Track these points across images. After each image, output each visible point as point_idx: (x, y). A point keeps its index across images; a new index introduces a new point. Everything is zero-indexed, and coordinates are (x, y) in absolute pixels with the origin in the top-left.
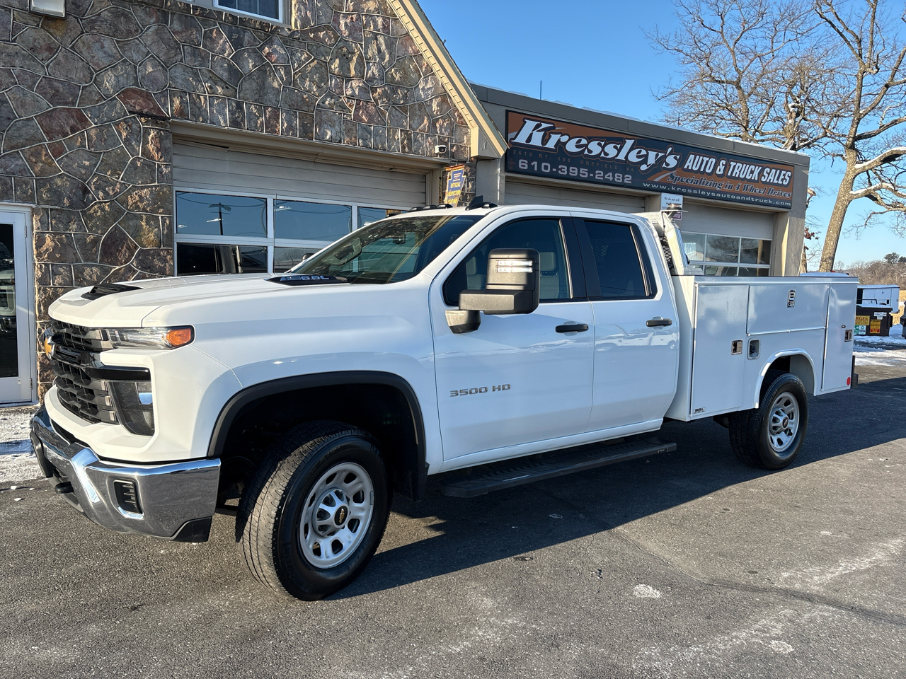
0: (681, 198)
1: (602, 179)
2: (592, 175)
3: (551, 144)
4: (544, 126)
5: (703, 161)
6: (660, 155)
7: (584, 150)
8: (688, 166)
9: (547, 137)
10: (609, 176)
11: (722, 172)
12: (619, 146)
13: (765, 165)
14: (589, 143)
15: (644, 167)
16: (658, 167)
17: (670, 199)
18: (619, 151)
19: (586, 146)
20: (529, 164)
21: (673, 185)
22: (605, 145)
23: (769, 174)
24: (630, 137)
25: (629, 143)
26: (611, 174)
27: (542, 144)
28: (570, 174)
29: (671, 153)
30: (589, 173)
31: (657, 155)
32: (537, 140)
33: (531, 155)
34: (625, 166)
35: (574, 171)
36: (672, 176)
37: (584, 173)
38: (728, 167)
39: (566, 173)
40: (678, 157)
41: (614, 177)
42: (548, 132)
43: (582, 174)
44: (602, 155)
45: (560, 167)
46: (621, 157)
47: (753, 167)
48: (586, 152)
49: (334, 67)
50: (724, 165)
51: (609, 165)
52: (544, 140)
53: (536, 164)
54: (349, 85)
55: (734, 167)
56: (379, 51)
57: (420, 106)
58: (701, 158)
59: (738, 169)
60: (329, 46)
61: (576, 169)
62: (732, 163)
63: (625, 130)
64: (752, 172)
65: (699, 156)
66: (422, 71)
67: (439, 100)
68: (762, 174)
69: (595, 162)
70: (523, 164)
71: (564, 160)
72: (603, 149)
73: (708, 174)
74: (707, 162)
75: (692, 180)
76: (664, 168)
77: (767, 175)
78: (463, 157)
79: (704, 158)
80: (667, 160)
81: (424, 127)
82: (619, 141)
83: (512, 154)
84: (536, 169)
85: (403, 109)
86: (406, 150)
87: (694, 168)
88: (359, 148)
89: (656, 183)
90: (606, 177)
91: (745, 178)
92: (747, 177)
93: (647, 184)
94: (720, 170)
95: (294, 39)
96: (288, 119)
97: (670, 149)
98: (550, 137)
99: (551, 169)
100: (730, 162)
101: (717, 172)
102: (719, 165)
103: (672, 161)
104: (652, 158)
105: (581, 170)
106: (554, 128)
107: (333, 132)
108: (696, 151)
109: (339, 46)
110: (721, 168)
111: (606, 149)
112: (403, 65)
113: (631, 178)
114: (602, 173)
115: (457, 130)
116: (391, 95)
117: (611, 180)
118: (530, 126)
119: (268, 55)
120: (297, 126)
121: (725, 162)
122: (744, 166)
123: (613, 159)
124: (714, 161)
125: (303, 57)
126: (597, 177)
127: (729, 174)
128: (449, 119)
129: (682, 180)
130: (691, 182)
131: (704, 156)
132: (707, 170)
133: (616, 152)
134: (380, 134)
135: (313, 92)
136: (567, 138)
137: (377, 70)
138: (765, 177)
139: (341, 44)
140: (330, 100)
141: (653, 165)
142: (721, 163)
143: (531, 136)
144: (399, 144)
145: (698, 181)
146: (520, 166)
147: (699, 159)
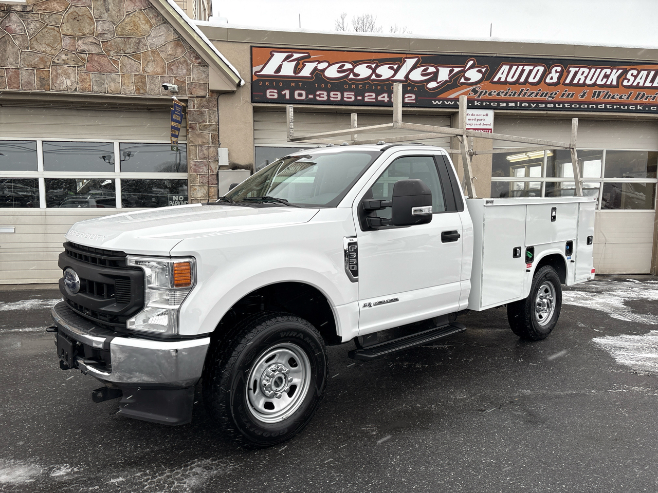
0: (491, 113)
1: (374, 100)
2: (360, 98)
3: (307, 71)
4: (296, 56)
5: (523, 71)
6: (456, 70)
7: (349, 75)
8: (500, 78)
9: (301, 66)
10: (384, 97)
11: (555, 80)
12: (395, 67)
13: (628, 67)
14: (354, 67)
15: (432, 85)
16: (453, 83)
17: (472, 115)
18: (396, 71)
19: (351, 70)
20: (279, 93)
21: (476, 100)
22: (377, 67)
23: (636, 77)
24: (411, 55)
25: (410, 62)
26: (386, 95)
27: (295, 72)
28: (331, 99)
29: (472, 67)
30: (356, 96)
31: (451, 71)
32: (288, 70)
33: (281, 84)
35: (336, 96)
36: (475, 91)
37: (350, 96)
38: (565, 73)
39: (326, 98)
41: (389, 97)
42: (301, 62)
43: (347, 98)
44: (374, 77)
45: (318, 93)
46: (400, 76)
47: (608, 71)
48: (351, 76)
49: (66, 29)
50: (558, 72)
51: (382, 86)
52: (297, 69)
53: (287, 92)
54: (80, 42)
55: (576, 73)
56: (107, 10)
57: (153, 52)
58: (521, 68)
59: (582, 74)
60: (59, 13)
61: (339, 94)
62: (571, 69)
63: (406, 50)
64: (607, 76)
65: (516, 67)
66: (153, 21)
67: (172, 45)
68: (623, 77)
69: (364, 85)
70: (271, 94)
71: (323, 86)
72: (374, 71)
73: (532, 84)
74: (531, 71)
75: (507, 93)
76: (463, 84)
77: (633, 78)
78: (202, 93)
79: (525, 67)
80: (467, 75)
81: (159, 70)
82: (396, 61)
83: (259, 85)
84: (288, 97)
85: (135, 56)
86: (142, 91)
87: (509, 79)
88: (93, 94)
89: (451, 100)
90: (379, 98)
91: (595, 84)
92: (599, 82)
93: (437, 102)
94: (552, 78)
95: (28, 12)
96: (27, 76)
97: (471, 63)
98: (304, 66)
99: (307, 96)
100: (569, 68)
101: (548, 80)
102: (550, 73)
103: (474, 75)
104: (444, 74)
105: (345, 94)
106: (309, 57)
107: (69, 83)
108: (512, 61)
109: (69, 12)
110: (554, 76)
111: (378, 71)
112: (133, 19)
113: (414, 96)
114: (374, 95)
115: (195, 70)
116: (122, 46)
117: (386, 101)
118: (278, 57)
119: (7, 28)
120: (35, 81)
121: (559, 69)
122: (593, 70)
123: (388, 79)
124: (541, 69)
125: (38, 25)
126: (366, 99)
127: (568, 81)
128: (185, 61)
129: (490, 94)
130: (505, 95)
131: (524, 66)
132: (531, 80)
133: (392, 72)
134: (114, 80)
135: (48, 52)
136: (325, 65)
137: (107, 26)
138: (629, 80)
139: (71, 10)
140: (64, 57)
141: (446, 81)
142: (553, 70)
143: (280, 67)
144: (133, 87)
145: (515, 93)
146: (268, 96)
147: (516, 70)
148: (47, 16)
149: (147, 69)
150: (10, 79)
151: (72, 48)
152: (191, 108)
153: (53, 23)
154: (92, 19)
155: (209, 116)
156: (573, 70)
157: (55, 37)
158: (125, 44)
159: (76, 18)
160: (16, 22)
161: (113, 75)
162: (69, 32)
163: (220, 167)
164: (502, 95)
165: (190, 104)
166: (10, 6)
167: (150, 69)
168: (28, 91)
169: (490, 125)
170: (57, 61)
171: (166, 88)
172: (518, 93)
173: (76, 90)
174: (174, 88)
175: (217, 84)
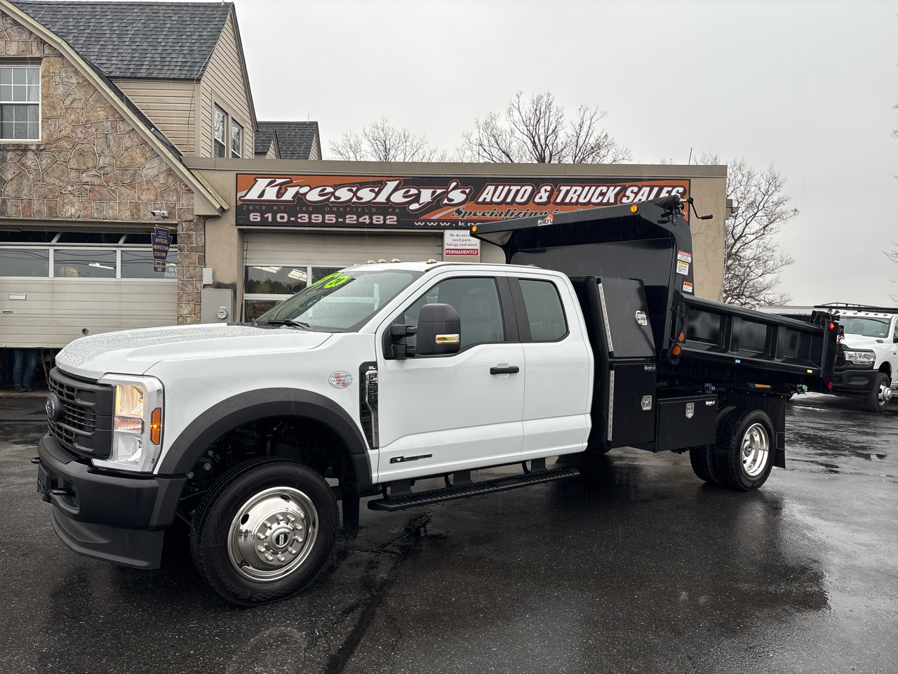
1: (355, 222)
2: (341, 220)
3: (289, 195)
4: (279, 181)
5: (509, 191)
6: (439, 191)
7: (330, 198)
8: (485, 199)
9: (283, 191)
10: (365, 219)
11: (545, 199)
12: (376, 190)
13: (628, 184)
14: (335, 190)
15: (414, 206)
16: (436, 204)
17: (456, 235)
18: (377, 194)
19: (333, 194)
20: (262, 216)
21: (460, 220)
22: (357, 190)
23: (636, 194)
24: (392, 178)
25: (391, 185)
26: (367, 217)
27: (277, 197)
28: (313, 221)
29: (454, 189)
30: (337, 218)
31: (433, 193)
32: (271, 194)
33: (264, 208)
34: (387, 209)
35: (316, 218)
36: (459, 212)
38: (555, 193)
40: (467, 191)
41: (371, 219)
42: (283, 187)
43: (328, 220)
44: (355, 200)
45: (299, 216)
46: (382, 198)
47: (604, 189)
48: (332, 199)
49: (73, 164)
50: (548, 191)
51: (363, 208)
52: (279, 194)
53: (270, 215)
54: (84, 175)
55: (568, 192)
56: (109, 146)
57: (147, 182)
58: (507, 188)
59: (575, 193)
60: (68, 150)
61: (320, 216)
62: (562, 188)
63: (388, 173)
64: (602, 194)
65: (502, 187)
66: (148, 154)
67: (164, 175)
68: (622, 194)
69: (345, 208)
70: (255, 217)
71: (304, 209)
72: (355, 194)
73: (519, 204)
74: (518, 192)
75: (493, 213)
76: (446, 205)
77: (634, 195)
78: (190, 218)
79: (512, 188)
80: (450, 196)
81: (152, 197)
82: (379, 184)
83: (243, 209)
84: (270, 220)
85: (131, 185)
86: (136, 217)
87: (495, 200)
88: (93, 220)
89: (434, 221)
90: (361, 220)
91: (589, 202)
92: (594, 200)
93: (420, 223)
94: (541, 198)
95: (41, 150)
96: (38, 206)
97: (454, 184)
98: (286, 190)
99: (289, 218)
100: (560, 187)
101: (537, 200)
102: (539, 192)
103: (457, 196)
104: (426, 195)
105: (327, 216)
106: (291, 182)
107: (73, 210)
108: (497, 182)
109: (76, 149)
110: (543, 195)
111: (359, 194)
112: (131, 153)
113: (395, 218)
114: (355, 217)
115: (184, 196)
116: (120, 177)
117: (367, 222)
118: (262, 183)
119: (23, 165)
120: (45, 209)
121: (549, 188)
122: (587, 188)
123: (369, 202)
124: (529, 189)
125: (49, 161)
126: (347, 221)
127: (559, 200)
128: (176, 189)
129: (475, 214)
130: (491, 215)
131: (510, 186)
132: (518, 200)
133: (374, 195)
134: (112, 207)
135: (57, 184)
136: (307, 189)
137: (107, 160)
138: (628, 198)
139: (78, 147)
140: (70, 188)
141: (429, 203)
142: (543, 190)
143: (263, 192)
144: (129, 213)
145: (502, 213)
146: (251, 219)
147: (502, 191)
148: (57, 153)
149: (141, 197)
150: (24, 208)
151: (77, 180)
152: (180, 232)
153: (62, 159)
154: (95, 155)
155: (196, 238)
156: (564, 189)
157: (63, 171)
158: (123, 175)
159: (81, 154)
160: (31, 159)
161: (112, 203)
162: (75, 167)
163: (205, 286)
164: (488, 215)
165: (179, 228)
166: (27, 145)
167: (144, 197)
168: (38, 218)
169: (476, 245)
170: (64, 192)
171: (154, 214)
172: (504, 213)
173: (79, 217)
174: (163, 214)
175: (201, 210)
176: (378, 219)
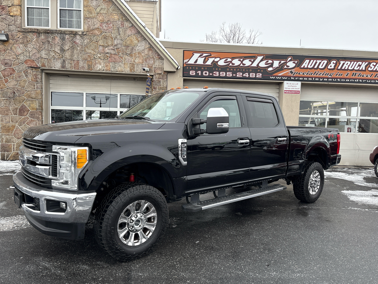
0: (299, 83)
1: (242, 76)
2: (234, 75)
3: (209, 62)
4: (205, 55)
5: (316, 63)
6: (282, 62)
7: (230, 64)
8: (304, 66)
9: (206, 60)
10: (246, 75)
11: (333, 67)
12: (252, 60)
13: (371, 61)
14: (232, 60)
15: (270, 69)
16: (281, 68)
17: (290, 84)
18: (253, 62)
19: (231, 62)
20: (196, 73)
21: (292, 76)
22: (243, 60)
23: (375, 66)
24: (260, 55)
25: (260, 58)
26: (247, 74)
27: (204, 63)
28: (221, 75)
29: (290, 60)
30: (232, 74)
31: (280, 63)
32: (200, 61)
33: (197, 68)
34: (257, 69)
35: (223, 74)
36: (292, 72)
37: (230, 74)
38: (338, 64)
39: (218, 75)
40: (296, 62)
41: (249, 75)
42: (207, 58)
43: (228, 75)
44: (241, 65)
45: (214, 72)
46: (255, 65)
47: (361, 63)
48: (231, 65)
49: (101, 43)
50: (334, 63)
51: (246, 69)
52: (205, 61)
53: (200, 72)
54: (106, 49)
55: (344, 64)
56: (119, 34)
57: (139, 53)
58: (315, 61)
59: (347, 65)
60: (98, 35)
61: (225, 73)
62: (341, 62)
63: (258, 52)
64: (360, 66)
65: (313, 60)
66: (139, 39)
67: (147, 50)
68: (369, 66)
69: (237, 69)
70: (193, 73)
71: (217, 69)
72: (242, 62)
73: (321, 69)
74: (320, 63)
75: (308, 73)
76: (285, 69)
77: (374, 67)
78: (160, 72)
79: (317, 61)
80: (288, 64)
81: (141, 61)
82: (253, 58)
83: (186, 69)
84: (200, 74)
85: (131, 55)
86: (132, 71)
87: (309, 67)
88: (111, 72)
89: (280, 76)
90: (244, 75)
91: (353, 69)
92: (355, 68)
93: (272, 77)
94: (331, 66)
95: (84, 35)
96: (82, 64)
97: (290, 58)
98: (208, 59)
99: (209, 74)
100: (340, 61)
101: (329, 67)
102: (330, 64)
103: (291, 64)
104: (276, 64)
105: (228, 73)
106: (211, 55)
107: (101, 67)
108: (311, 58)
109: (102, 35)
110: (332, 65)
111: (244, 62)
112: (131, 38)
113: (261, 75)
114: (241, 74)
115: (157, 61)
116: (125, 50)
117: (247, 76)
118: (196, 55)
119: (75, 42)
120: (86, 66)
121: (335, 62)
122: (353, 62)
123: (249, 66)
124: (326, 62)
125: (88, 41)
126: (238, 76)
127: (339, 68)
128: (153, 57)
129: (299, 74)
130: (307, 74)
131: (317, 60)
132: (320, 67)
133: (251, 63)
134: (120, 66)
135: (92, 53)
136: (218, 59)
137: (119, 41)
138: (371, 68)
139: (103, 34)
140: (99, 55)
141: (277, 67)
142: (332, 62)
143: (197, 60)
144: (129, 69)
145: (312, 73)
146: (191, 74)
147: (313, 62)
148: (92, 37)
149: (135, 61)
150: (75, 65)
151: (103, 51)
152: (154, 79)
153: (95, 40)
154: (112, 38)
155: (163, 83)
156: (342, 62)
157: (95, 46)
158: (126, 49)
159: (105, 38)
160: (79, 39)
161: (120, 64)
162: (102, 44)
163: (167, 107)
164: (305, 74)
165: (154, 77)
166: (77, 32)
167: (137, 61)
168: (83, 70)
169: (299, 89)
170: (96, 57)
171: (144, 70)
173: (103, 70)
174: (147, 70)
175: (167, 68)
176: (252, 75)
